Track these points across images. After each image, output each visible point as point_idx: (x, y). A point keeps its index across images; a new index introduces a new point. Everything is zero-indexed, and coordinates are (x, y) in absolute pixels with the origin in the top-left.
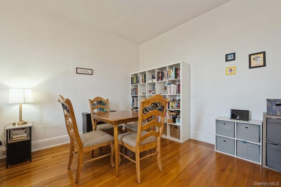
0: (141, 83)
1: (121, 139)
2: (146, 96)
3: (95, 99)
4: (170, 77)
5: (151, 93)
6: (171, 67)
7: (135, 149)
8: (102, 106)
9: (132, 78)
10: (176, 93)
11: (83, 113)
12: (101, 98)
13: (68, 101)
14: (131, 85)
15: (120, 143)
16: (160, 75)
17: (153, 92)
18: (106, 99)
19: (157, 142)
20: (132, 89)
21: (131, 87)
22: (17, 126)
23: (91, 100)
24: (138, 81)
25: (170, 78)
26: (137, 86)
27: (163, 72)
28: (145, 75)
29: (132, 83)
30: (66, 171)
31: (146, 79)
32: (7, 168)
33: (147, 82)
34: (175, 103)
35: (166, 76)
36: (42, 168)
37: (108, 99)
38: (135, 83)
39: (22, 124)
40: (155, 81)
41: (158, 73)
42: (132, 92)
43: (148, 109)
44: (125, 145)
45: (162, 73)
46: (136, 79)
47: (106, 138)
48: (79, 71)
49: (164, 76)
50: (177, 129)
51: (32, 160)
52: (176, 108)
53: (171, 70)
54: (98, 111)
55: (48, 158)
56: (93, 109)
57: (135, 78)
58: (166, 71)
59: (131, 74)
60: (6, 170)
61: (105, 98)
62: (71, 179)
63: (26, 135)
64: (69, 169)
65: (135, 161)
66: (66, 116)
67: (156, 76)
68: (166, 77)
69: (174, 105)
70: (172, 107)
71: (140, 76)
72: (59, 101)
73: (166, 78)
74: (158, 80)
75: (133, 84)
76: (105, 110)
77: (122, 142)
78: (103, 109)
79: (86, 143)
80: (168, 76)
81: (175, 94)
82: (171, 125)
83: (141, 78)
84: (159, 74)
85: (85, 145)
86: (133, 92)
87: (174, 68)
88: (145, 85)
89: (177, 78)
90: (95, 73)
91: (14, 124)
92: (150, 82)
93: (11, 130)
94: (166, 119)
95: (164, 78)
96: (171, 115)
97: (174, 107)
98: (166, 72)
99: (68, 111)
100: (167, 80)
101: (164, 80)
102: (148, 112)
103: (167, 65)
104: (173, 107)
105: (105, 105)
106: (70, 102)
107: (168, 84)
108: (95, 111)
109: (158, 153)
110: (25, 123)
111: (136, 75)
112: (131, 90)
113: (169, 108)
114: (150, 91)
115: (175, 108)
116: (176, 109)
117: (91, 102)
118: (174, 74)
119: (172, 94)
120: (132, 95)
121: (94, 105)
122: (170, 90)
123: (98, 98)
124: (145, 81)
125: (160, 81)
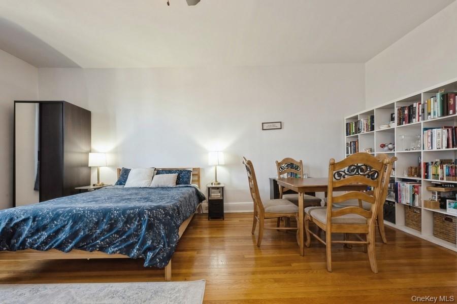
0: (364, 132)
1: (309, 212)
2: (374, 154)
3: (284, 160)
4: (429, 114)
5: (386, 148)
6: (433, 93)
7: (325, 227)
8: (293, 171)
9: (347, 124)
10: (448, 147)
11: (270, 179)
12: (292, 160)
13: (250, 163)
14: (346, 137)
15: (308, 217)
16: (406, 112)
17: (390, 146)
18: (299, 161)
19: (368, 226)
20: (347, 144)
21: (345, 139)
22: (214, 186)
23: (279, 162)
24: (359, 129)
25: (429, 117)
26: (357, 136)
27: (413, 105)
28: (372, 118)
29: (348, 134)
30: (250, 235)
31: (375, 124)
32: (209, 220)
33: (376, 129)
34: (442, 168)
35: (420, 114)
36: (231, 227)
37: (301, 161)
38: (353, 133)
39: (217, 184)
40: (394, 125)
41: (401, 110)
42: (347, 149)
43: (343, 174)
44: (314, 221)
45: (411, 108)
46: (356, 126)
47: (290, 207)
48: (265, 126)
49: (414, 113)
50: (451, 224)
51: (225, 219)
52: (445, 178)
53: (432, 99)
54: (289, 176)
55: (236, 221)
56: (280, 174)
57: (354, 125)
58: (420, 104)
59: (345, 118)
60: (208, 222)
61: (297, 159)
62: (254, 241)
63: (219, 194)
64: (253, 234)
65: (325, 242)
66: (249, 178)
67: (396, 116)
68: (419, 116)
69: (440, 171)
70: (436, 176)
71: (362, 120)
72: (244, 163)
73: (420, 118)
74: (400, 123)
75: (350, 135)
76: (299, 176)
77: (311, 216)
78: (296, 174)
79: (267, 208)
80: (423, 112)
81: (444, 149)
82: (434, 213)
83: (363, 122)
84: (404, 111)
85: (266, 210)
86: (349, 148)
87: (438, 95)
88: (373, 134)
89: (448, 114)
90: (285, 126)
91: (212, 184)
92: (384, 128)
93: (210, 189)
94: (420, 199)
95: (415, 118)
96: (434, 193)
97: (440, 177)
98: (420, 106)
99: (250, 173)
100: (422, 122)
101: (415, 121)
102: (344, 177)
103: (422, 91)
104: (438, 175)
105: (297, 168)
106: (251, 163)
107: (425, 129)
108: (285, 176)
109: (369, 244)
110: (219, 184)
111: (356, 117)
112: (345, 145)
113: (426, 177)
114: (383, 146)
115: (442, 179)
116: (445, 181)
117: (279, 164)
118: (439, 108)
119: (435, 149)
120: (348, 153)
121: (282, 169)
122: (430, 141)
123: (287, 159)
124: (372, 128)
125: (404, 125)
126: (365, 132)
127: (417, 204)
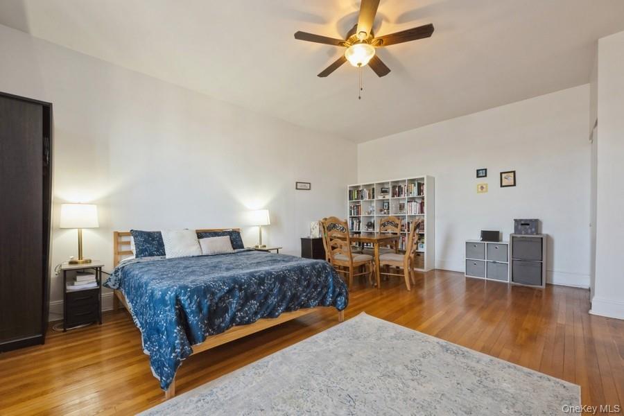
4: (411, 193)
5: (383, 212)
6: (413, 181)
9: (350, 191)
10: (419, 213)
14: (348, 201)
16: (397, 189)
20: (351, 207)
21: (348, 203)
24: (362, 197)
25: (411, 195)
26: (359, 202)
27: (400, 186)
28: (373, 189)
29: (350, 199)
31: (375, 194)
33: (376, 199)
35: (406, 192)
38: (356, 199)
39: (263, 246)
40: (389, 197)
41: (394, 187)
42: (351, 211)
46: (358, 194)
48: (299, 186)
49: (402, 191)
50: (421, 257)
53: (413, 184)
57: (356, 192)
58: (405, 186)
59: (348, 186)
67: (390, 191)
71: (364, 189)
73: (406, 194)
74: (393, 196)
75: (353, 200)
80: (408, 192)
81: (417, 214)
83: (366, 192)
85: (354, 260)
86: (353, 211)
87: (416, 183)
88: (373, 202)
89: (420, 195)
90: (313, 187)
92: (381, 198)
95: (402, 194)
100: (406, 197)
101: (402, 196)
103: (406, 179)
107: (408, 202)
110: (265, 246)
111: (358, 187)
112: (349, 208)
118: (417, 190)
119: (413, 214)
120: (351, 215)
122: (410, 209)
124: (373, 198)
125: (396, 198)
126: (367, 199)
127: (404, 248)
